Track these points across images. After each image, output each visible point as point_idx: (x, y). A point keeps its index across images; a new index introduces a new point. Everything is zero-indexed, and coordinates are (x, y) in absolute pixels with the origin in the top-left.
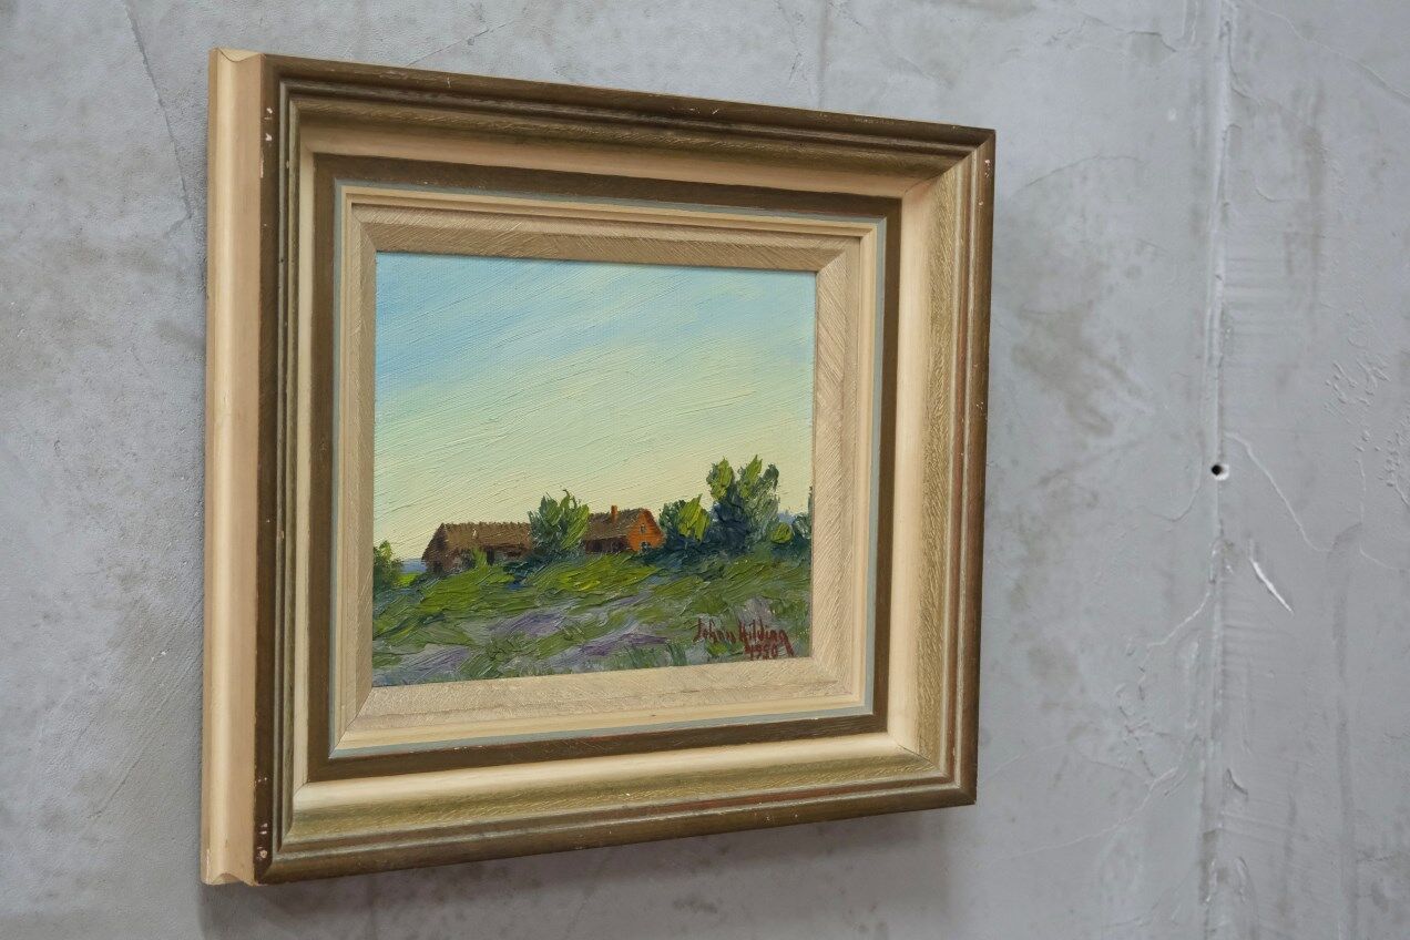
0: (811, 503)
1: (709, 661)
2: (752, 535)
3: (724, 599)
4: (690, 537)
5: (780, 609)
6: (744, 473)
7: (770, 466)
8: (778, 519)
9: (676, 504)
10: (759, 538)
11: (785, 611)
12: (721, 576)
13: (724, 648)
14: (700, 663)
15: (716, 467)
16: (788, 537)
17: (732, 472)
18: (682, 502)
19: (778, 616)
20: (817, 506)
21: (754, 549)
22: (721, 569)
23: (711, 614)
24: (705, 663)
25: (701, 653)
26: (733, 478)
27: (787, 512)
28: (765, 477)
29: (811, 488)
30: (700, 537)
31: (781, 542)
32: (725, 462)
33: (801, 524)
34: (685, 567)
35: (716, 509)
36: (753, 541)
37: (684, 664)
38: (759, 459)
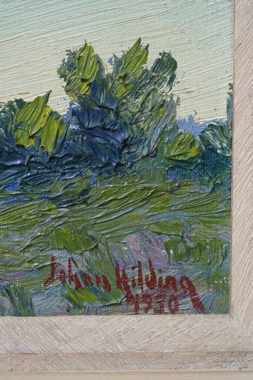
0: (230, 106)
1: (69, 312)
2: (133, 150)
3: (90, 233)
4: (33, 148)
5: (181, 249)
6: (118, 63)
7: (163, 54)
8: (176, 127)
9: (10, 105)
10: (145, 153)
11: (189, 251)
12: (85, 202)
13: (93, 296)
14: (55, 314)
15: (72, 55)
16: (193, 153)
17: (99, 62)
18: (21, 103)
19: (178, 257)
20: (237, 108)
21: (137, 166)
22: (85, 192)
23: (70, 251)
24: (62, 314)
25: (56, 302)
26: (101, 69)
27: (191, 118)
28: (153, 70)
29: (231, 86)
30: (50, 149)
31: (181, 158)
32: (87, 48)
33: (215, 135)
34: (28, 188)
35: (74, 113)
36: (135, 157)
37: (31, 313)
38: (144, 44)
